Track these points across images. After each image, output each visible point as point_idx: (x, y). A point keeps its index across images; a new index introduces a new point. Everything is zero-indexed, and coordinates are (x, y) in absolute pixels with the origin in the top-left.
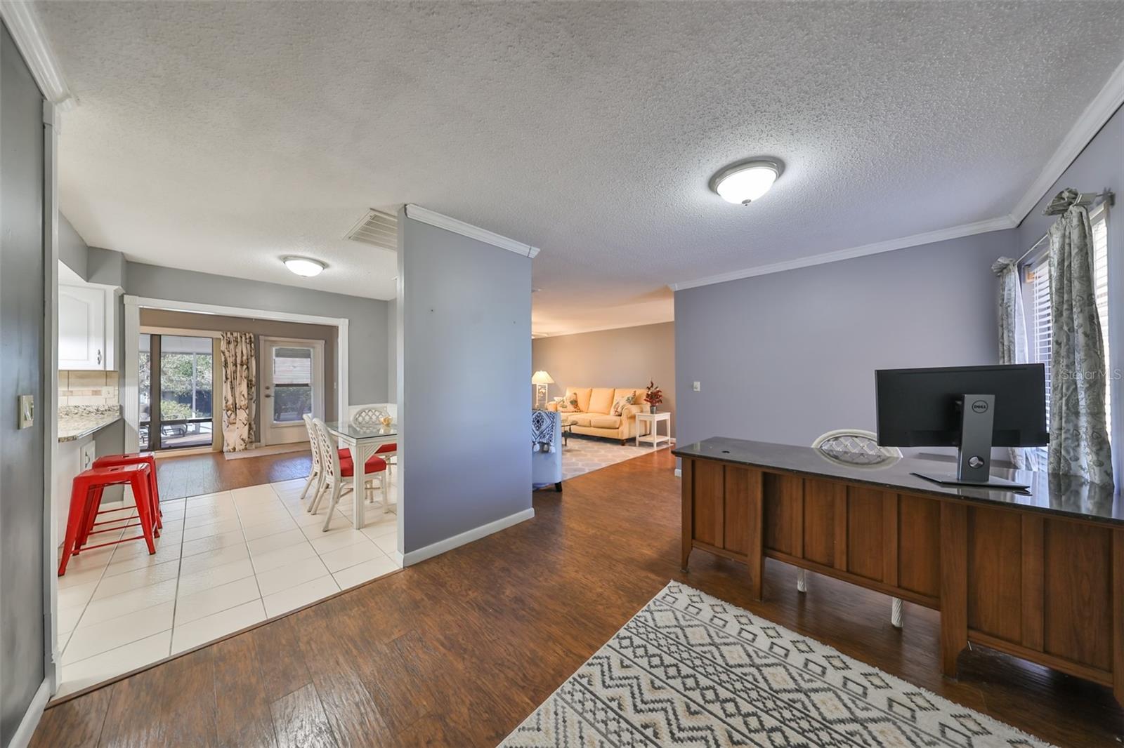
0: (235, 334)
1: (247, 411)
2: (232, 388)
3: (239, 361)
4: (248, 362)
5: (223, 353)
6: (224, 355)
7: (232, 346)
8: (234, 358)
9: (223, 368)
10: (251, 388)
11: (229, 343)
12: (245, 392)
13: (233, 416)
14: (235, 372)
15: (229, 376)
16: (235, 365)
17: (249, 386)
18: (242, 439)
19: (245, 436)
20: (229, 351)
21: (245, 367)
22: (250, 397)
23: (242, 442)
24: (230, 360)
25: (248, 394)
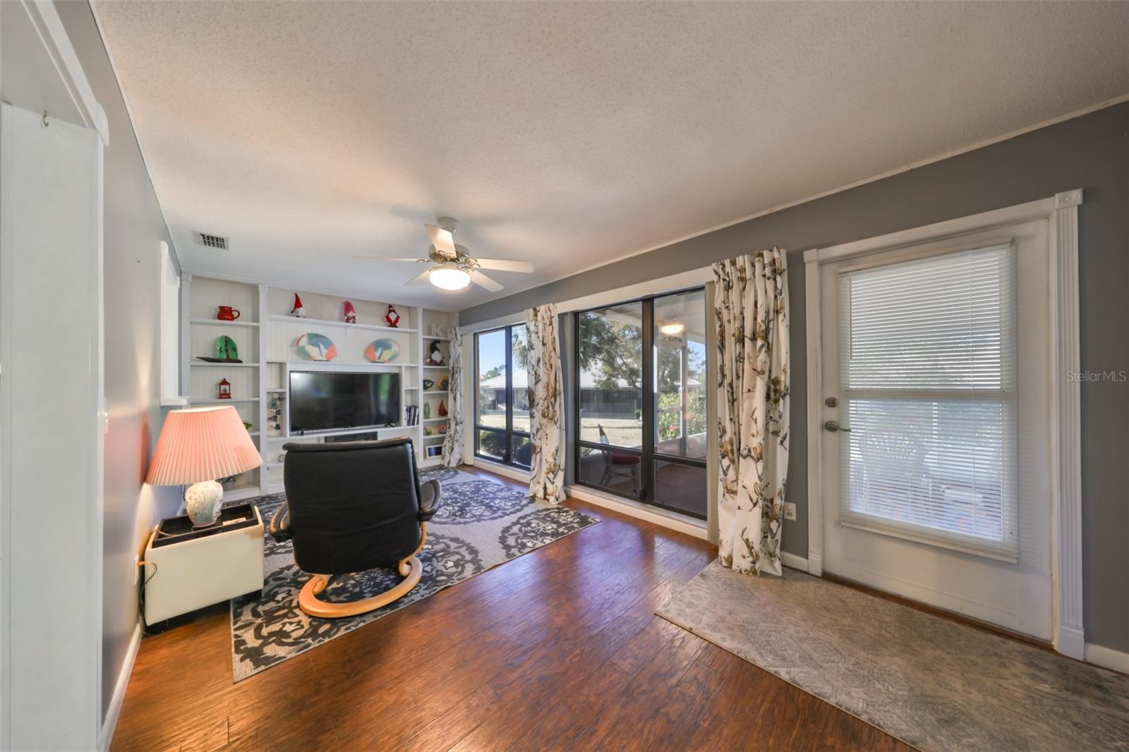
0: (740, 261)
1: (760, 464)
2: (733, 401)
3: (748, 333)
4: (767, 330)
5: (719, 313)
6: (720, 319)
7: (734, 294)
8: (738, 324)
9: (718, 352)
10: (777, 401)
11: (728, 287)
12: (760, 415)
13: (731, 473)
14: (740, 359)
15: (727, 372)
16: (741, 340)
17: (772, 395)
18: (747, 541)
19: (754, 535)
20: (727, 307)
21: (759, 342)
22: (772, 427)
23: (746, 551)
24: (731, 329)
25: (768, 418)
